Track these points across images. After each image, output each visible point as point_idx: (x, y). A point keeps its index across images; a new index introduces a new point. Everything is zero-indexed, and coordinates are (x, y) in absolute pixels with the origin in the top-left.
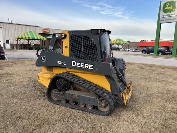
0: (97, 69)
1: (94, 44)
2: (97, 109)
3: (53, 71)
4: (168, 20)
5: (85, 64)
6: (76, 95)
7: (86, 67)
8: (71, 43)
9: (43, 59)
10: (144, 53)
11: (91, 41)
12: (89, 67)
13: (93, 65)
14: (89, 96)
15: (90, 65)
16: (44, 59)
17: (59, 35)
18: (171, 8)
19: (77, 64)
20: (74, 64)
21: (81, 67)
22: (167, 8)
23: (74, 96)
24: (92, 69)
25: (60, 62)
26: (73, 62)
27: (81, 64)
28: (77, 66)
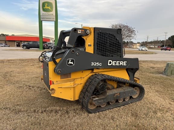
0: (129, 65)
1: (119, 43)
2: (133, 98)
3: (70, 77)
4: (48, 18)
5: (121, 62)
6: (118, 93)
7: (121, 64)
8: (97, 41)
9: (70, 63)
10: (25, 48)
11: (117, 40)
12: (123, 64)
13: (126, 62)
14: (128, 89)
15: (124, 62)
16: (72, 63)
17: (82, 30)
18: (49, 8)
19: (113, 63)
20: (110, 63)
21: (117, 65)
22: (46, 7)
23: (116, 95)
24: (126, 65)
25: (94, 64)
26: (109, 61)
27: (117, 62)
28: (113, 65)
